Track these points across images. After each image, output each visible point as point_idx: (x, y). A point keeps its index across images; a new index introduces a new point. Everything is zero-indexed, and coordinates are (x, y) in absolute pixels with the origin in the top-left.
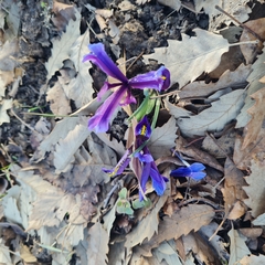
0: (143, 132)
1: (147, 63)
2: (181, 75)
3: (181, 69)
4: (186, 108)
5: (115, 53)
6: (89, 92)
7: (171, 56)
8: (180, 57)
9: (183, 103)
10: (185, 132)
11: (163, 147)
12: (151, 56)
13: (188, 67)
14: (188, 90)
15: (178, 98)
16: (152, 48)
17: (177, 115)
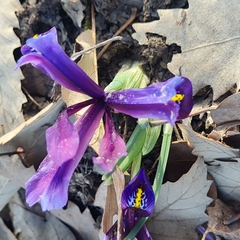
0: (138, 202)
1: (143, 41)
2: (216, 69)
3: (216, 58)
4: (229, 141)
5: (71, 14)
6: (13, 99)
7: (195, 29)
8: (212, 32)
9: (222, 133)
10: (227, 191)
11: (180, 222)
12: (151, 27)
13: (230, 54)
14: (230, 106)
15: (210, 120)
16: (153, 9)
17: (209, 156)
